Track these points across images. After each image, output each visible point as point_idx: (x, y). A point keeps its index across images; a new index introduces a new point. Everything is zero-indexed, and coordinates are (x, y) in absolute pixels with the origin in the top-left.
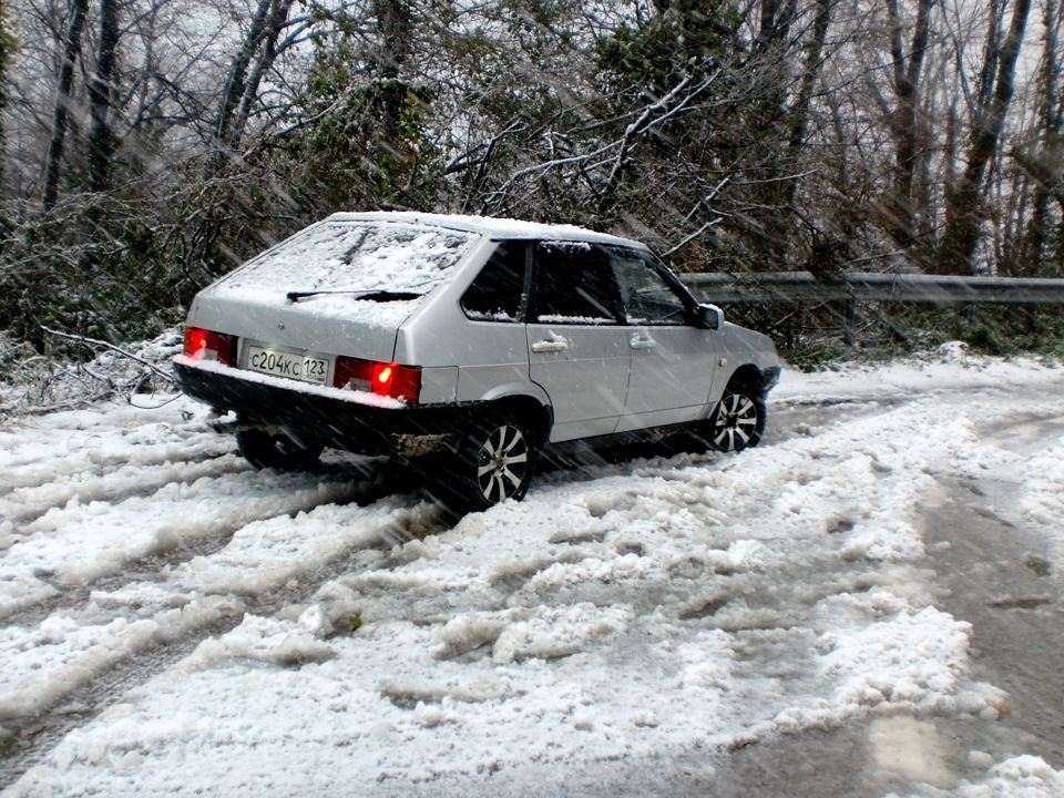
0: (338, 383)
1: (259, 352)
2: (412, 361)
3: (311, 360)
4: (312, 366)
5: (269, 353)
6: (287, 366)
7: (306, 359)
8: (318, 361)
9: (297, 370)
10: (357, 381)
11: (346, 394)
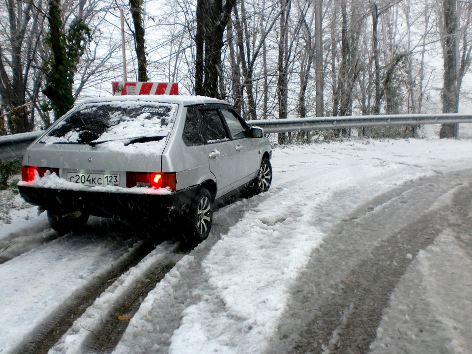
0: (129, 185)
1: (74, 175)
2: (171, 170)
3: (109, 176)
4: (109, 179)
5: (81, 175)
6: (93, 181)
7: (105, 176)
8: (113, 176)
9: (100, 181)
10: (141, 183)
11: (136, 190)
